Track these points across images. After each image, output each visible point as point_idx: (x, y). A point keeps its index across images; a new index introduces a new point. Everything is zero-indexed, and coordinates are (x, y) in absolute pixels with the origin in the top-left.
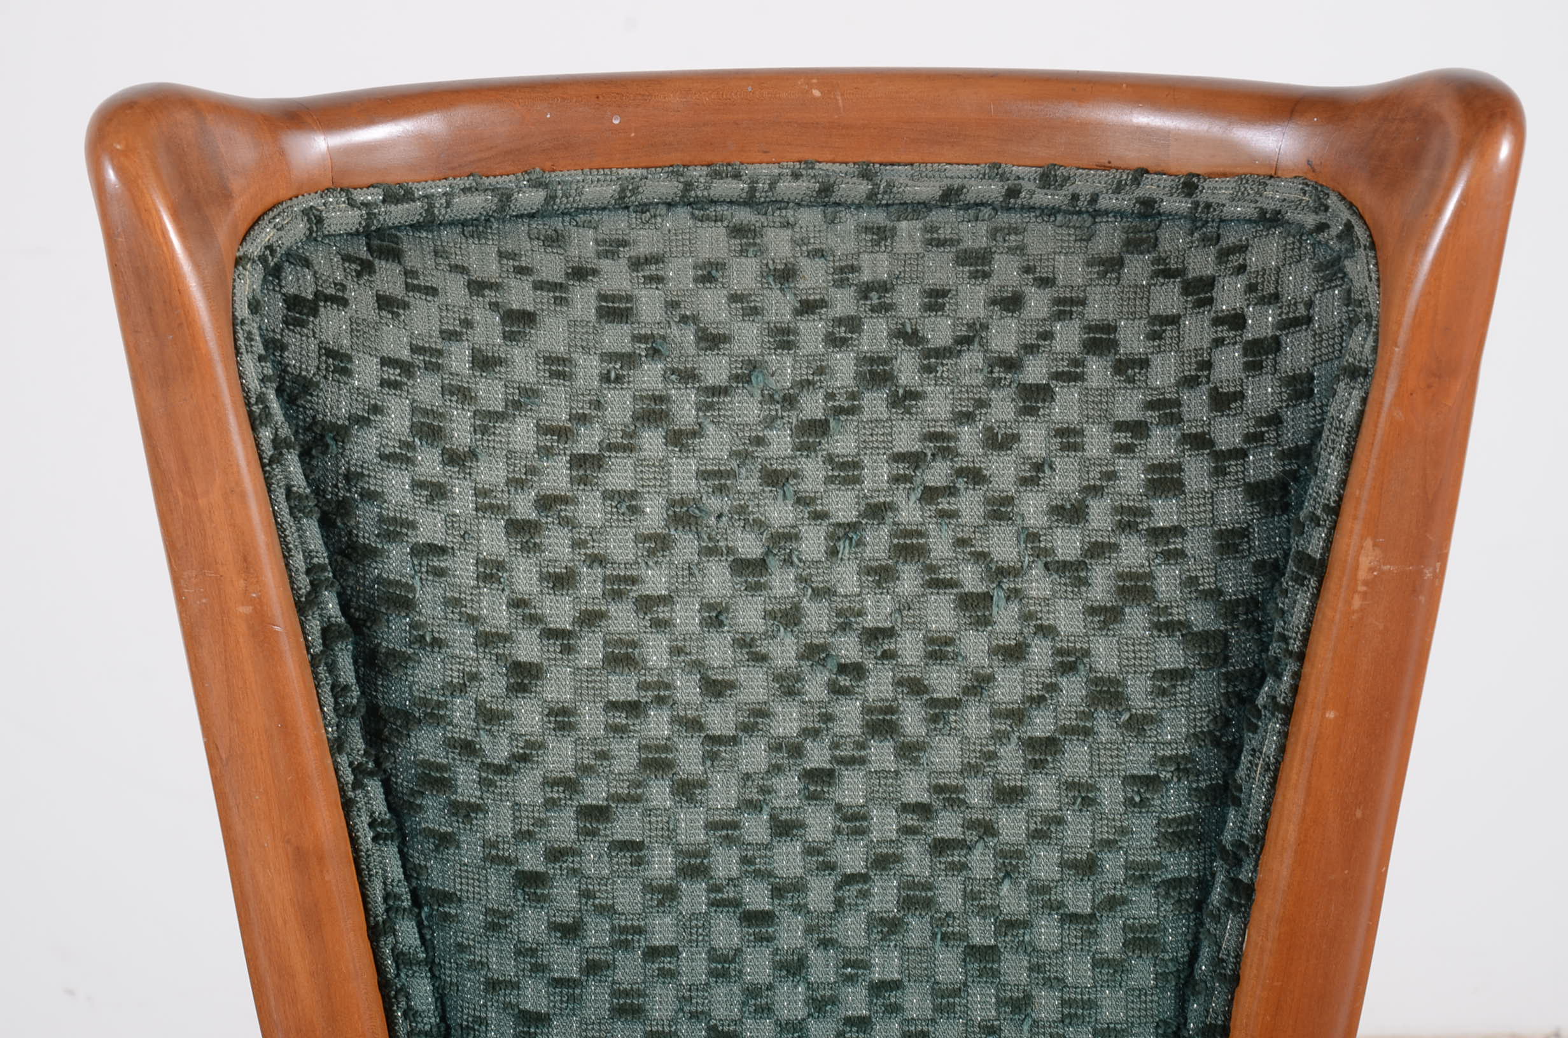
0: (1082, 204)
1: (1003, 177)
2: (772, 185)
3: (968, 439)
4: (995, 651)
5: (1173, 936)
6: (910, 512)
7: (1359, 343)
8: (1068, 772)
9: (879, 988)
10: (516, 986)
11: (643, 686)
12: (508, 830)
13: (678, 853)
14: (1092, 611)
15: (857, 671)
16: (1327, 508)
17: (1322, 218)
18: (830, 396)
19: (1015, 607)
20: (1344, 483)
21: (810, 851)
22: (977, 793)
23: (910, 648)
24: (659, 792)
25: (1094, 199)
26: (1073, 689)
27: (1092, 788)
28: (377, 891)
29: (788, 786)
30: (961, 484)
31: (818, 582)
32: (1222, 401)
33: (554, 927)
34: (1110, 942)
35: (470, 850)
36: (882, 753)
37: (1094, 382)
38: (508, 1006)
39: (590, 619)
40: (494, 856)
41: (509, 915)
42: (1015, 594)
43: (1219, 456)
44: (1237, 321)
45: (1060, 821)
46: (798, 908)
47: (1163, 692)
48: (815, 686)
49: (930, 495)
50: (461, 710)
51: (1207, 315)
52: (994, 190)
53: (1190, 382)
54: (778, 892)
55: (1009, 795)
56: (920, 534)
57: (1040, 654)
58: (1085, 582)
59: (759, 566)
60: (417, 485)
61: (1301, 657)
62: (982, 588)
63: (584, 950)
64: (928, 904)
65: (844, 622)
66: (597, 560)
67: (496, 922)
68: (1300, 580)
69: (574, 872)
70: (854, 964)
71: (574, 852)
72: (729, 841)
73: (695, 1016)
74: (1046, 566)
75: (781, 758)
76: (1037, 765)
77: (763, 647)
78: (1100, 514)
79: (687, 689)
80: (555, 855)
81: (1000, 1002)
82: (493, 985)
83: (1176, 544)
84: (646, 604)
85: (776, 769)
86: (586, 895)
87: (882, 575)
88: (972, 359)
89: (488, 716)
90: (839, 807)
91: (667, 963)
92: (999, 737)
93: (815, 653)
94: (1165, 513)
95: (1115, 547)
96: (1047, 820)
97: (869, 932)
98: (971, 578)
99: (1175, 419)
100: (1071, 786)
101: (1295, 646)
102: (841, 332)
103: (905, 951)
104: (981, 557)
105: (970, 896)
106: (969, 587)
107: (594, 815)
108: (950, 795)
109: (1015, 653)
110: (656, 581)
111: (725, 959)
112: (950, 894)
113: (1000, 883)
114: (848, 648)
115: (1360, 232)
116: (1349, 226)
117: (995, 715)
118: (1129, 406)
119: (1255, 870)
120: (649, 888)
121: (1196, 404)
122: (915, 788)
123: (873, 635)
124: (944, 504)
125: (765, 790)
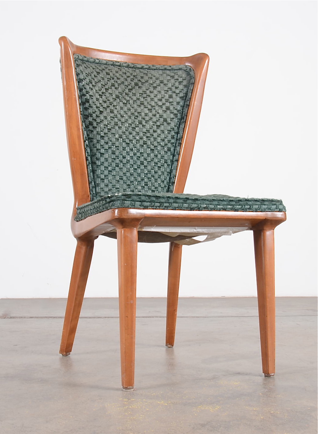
0: (158, 69)
1: (148, 66)
2: (123, 64)
3: (148, 92)
4: (152, 115)
5: (172, 149)
6: (142, 99)
7: (193, 81)
8: (161, 129)
9: (141, 153)
10: (100, 150)
11: (114, 115)
12: (100, 130)
13: (119, 135)
14: (163, 111)
15: (137, 116)
16: (189, 99)
17: (187, 68)
18: (132, 86)
19: (155, 110)
20: (191, 96)
21: (133, 136)
22: (151, 131)
23: (143, 114)
24: (117, 128)
25: (159, 68)
26: (162, 120)
27: (164, 131)
28: (84, 137)
29: (130, 129)
30: (148, 96)
31: (132, 106)
32: (176, 88)
33: (105, 142)
34: (166, 149)
35: (95, 132)
36: (141, 126)
37: (162, 86)
38: (99, 152)
39: (108, 107)
40: (98, 133)
41: (100, 141)
42: (154, 109)
43: (176, 94)
44: (177, 79)
45: (160, 135)
46: (132, 143)
47: (171, 120)
48: (133, 117)
49: (144, 98)
50: (94, 115)
51: (174, 79)
52: (147, 67)
53: (173, 86)
54: (130, 141)
55: (154, 131)
56: (143, 102)
57: (158, 116)
58: (162, 108)
59: (126, 104)
60: (90, 88)
61: (187, 116)
62: (151, 108)
63: (108, 146)
64: (146, 144)
65: (136, 110)
66: (108, 100)
67: (98, 142)
68: (186, 107)
69: (107, 136)
70: (138, 150)
71: (107, 134)
72: (124, 134)
73: (121, 154)
74: (158, 106)
75: (130, 125)
76: (158, 128)
77: (127, 113)
78: (164, 100)
79: (119, 116)
80: (105, 134)
81: (154, 155)
82: (97, 150)
83: (172, 103)
84: (114, 106)
85: (129, 127)
86: (109, 139)
87: (140, 106)
88: (147, 84)
89: (97, 116)
90: (136, 132)
91: (118, 148)
92: (154, 125)
93: (132, 114)
94: (171, 100)
95: (165, 104)
96: (159, 135)
97: (140, 146)
98: (149, 107)
99: (171, 90)
100: (162, 131)
101: (186, 115)
102: (132, 80)
103: (144, 149)
104: (150, 105)
105: (151, 143)
106: (149, 108)
107: (109, 130)
108: (148, 131)
109: (155, 115)
110: (115, 104)
111: (124, 148)
112: (149, 143)
113: (154, 142)
114: (136, 114)
115: (191, 69)
116: (190, 69)
117: (153, 122)
118: (166, 89)
119: (181, 141)
120: (116, 139)
121: (173, 89)
122: (144, 130)
123: (139, 113)
124: (146, 99)
125: (128, 129)
